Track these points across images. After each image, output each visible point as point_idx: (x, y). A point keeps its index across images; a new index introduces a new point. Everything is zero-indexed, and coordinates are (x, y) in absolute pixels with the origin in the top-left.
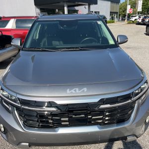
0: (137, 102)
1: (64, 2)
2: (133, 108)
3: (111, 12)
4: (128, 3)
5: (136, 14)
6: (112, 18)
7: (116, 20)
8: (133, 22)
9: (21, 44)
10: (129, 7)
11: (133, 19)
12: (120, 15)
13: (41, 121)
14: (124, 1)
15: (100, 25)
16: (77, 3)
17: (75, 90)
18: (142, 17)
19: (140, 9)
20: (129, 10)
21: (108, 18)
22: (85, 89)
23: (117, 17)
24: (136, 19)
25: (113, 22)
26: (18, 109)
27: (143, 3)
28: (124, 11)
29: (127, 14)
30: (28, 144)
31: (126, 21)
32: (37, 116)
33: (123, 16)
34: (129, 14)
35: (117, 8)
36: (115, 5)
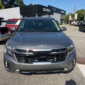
0: (68, 52)
1: (36, 13)
2: (66, 55)
3: (61, 19)
4: (70, 15)
5: (74, 20)
6: (62, 22)
7: (63, 23)
8: (73, 24)
9: (15, 30)
10: (70, 17)
11: (73, 23)
12: (65, 21)
13: (26, 61)
14: (68, 14)
15: (54, 22)
16: (43, 14)
17: (41, 46)
18: (77, 22)
19: (76, 18)
20: (70, 18)
21: (59, 22)
22: (46, 45)
23: (64, 22)
24: (74, 23)
25: (62, 24)
26: (15, 54)
27: (78, 15)
28: (68, 19)
29: (69, 21)
30: (19, 70)
31: (69, 24)
32: (24, 57)
33: (68, 22)
34: (70, 21)
35: (64, 17)
36: (63, 16)
